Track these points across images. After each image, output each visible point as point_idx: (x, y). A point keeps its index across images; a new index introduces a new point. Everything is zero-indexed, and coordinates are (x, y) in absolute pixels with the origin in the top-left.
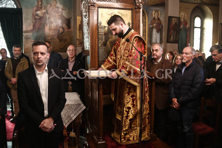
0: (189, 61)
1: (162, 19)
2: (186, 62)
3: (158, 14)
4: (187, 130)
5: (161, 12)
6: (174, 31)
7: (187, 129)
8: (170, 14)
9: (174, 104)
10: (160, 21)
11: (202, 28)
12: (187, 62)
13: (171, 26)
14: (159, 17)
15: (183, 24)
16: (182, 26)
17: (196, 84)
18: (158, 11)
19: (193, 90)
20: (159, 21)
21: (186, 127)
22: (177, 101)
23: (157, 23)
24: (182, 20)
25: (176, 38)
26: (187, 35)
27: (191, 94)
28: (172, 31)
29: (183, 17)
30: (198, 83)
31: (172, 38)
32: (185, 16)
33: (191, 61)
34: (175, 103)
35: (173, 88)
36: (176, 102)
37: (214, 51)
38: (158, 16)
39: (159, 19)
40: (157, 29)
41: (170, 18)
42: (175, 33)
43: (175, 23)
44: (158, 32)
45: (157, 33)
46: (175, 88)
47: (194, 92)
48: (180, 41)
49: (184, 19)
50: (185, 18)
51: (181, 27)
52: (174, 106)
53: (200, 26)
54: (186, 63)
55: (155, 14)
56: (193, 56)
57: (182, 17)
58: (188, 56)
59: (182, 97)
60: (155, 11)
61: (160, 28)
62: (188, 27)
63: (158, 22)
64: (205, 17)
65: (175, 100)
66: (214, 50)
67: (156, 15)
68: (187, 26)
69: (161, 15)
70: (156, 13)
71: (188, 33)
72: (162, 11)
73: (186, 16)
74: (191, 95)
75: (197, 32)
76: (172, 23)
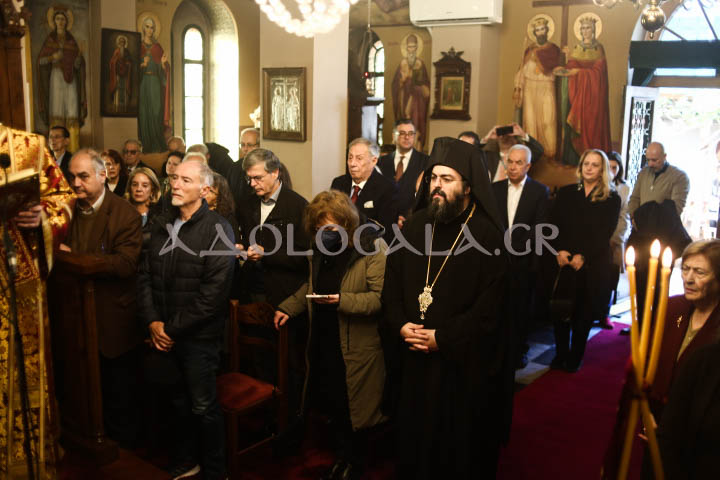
1: (80, 35)
3: (67, 20)
4: (204, 408)
5: (77, 12)
6: (121, 76)
7: (204, 403)
8: (107, 22)
9: (158, 341)
10: (76, 45)
11: (206, 63)
13: (114, 60)
14: (69, 28)
15: (148, 52)
16: (146, 60)
17: (215, 274)
18: (66, 10)
20: (71, 42)
21: (200, 400)
22: (165, 331)
23: (64, 50)
24: (147, 40)
25: (130, 97)
26: (163, 89)
27: (203, 303)
28: (118, 78)
29: (148, 30)
30: (218, 271)
31: (116, 101)
32: (154, 28)
35: (147, 290)
36: (162, 333)
38: (66, 26)
39: (69, 36)
41: (108, 35)
42: (126, 84)
43: (126, 50)
44: (68, 80)
45: (65, 83)
47: (211, 298)
48: (143, 110)
49: (152, 37)
50: (156, 34)
51: (145, 64)
52: (158, 347)
53: (200, 58)
55: (54, 18)
56: (205, 190)
57: (144, 32)
59: (177, 318)
60: (55, 9)
61: (77, 66)
62: (166, 63)
63: (68, 47)
64: (216, 29)
65: (159, 327)
67: (58, 22)
68: (163, 60)
69: (74, 24)
70: (60, 16)
71: (166, 84)
72: (79, 8)
74: (205, 307)
75: (192, 76)
76: (116, 51)
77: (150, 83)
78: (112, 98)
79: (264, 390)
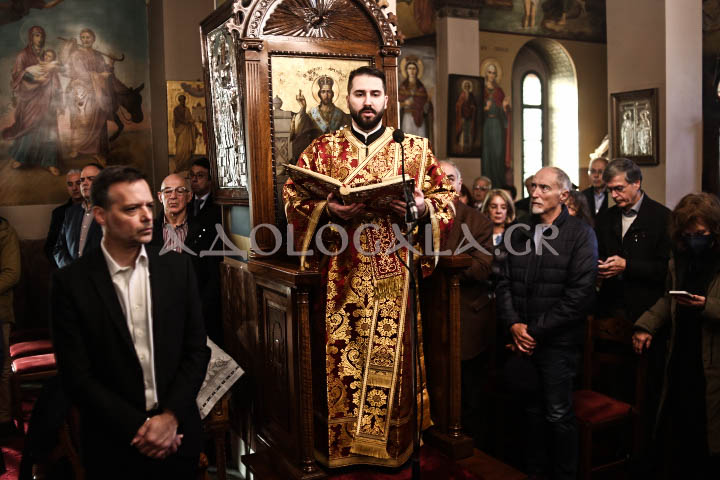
0: (553, 209)
1: (428, 83)
2: (542, 214)
3: (417, 68)
4: (559, 416)
5: (426, 61)
6: (467, 119)
7: (560, 411)
8: (453, 68)
9: (520, 342)
10: (425, 91)
11: (545, 107)
12: (546, 212)
13: (459, 104)
14: (419, 77)
15: (491, 96)
16: (489, 104)
17: (581, 277)
18: (416, 60)
19: (574, 296)
20: (421, 90)
21: (556, 407)
22: (528, 332)
23: (415, 97)
24: (489, 85)
25: (474, 140)
26: (504, 131)
27: (569, 306)
28: (463, 120)
29: (490, 75)
30: (584, 274)
31: (462, 143)
32: (495, 73)
33: (559, 210)
34: (523, 337)
35: (508, 294)
36: (525, 334)
37: (617, 177)
38: (417, 74)
39: (419, 84)
40: (414, 115)
41: (455, 79)
42: (471, 124)
43: (471, 94)
44: (418, 124)
45: (415, 128)
46: (513, 294)
47: (576, 301)
48: (486, 151)
49: (494, 83)
50: (498, 79)
51: (487, 108)
52: (520, 348)
53: (539, 103)
54: (544, 216)
55: (406, 68)
56: (564, 195)
57: (487, 77)
58: (549, 193)
59: (541, 318)
60: (407, 59)
61: (426, 112)
62: (508, 107)
63: (418, 94)
64: (554, 73)
65: (522, 329)
66: (615, 174)
67: (410, 71)
68: (505, 103)
69: (424, 72)
70: (412, 66)
71: (507, 126)
72: (430, 58)
73: (499, 73)
74: (570, 310)
75: (532, 121)
76: (462, 95)
77: (492, 126)
78: (458, 140)
79: (618, 407)
